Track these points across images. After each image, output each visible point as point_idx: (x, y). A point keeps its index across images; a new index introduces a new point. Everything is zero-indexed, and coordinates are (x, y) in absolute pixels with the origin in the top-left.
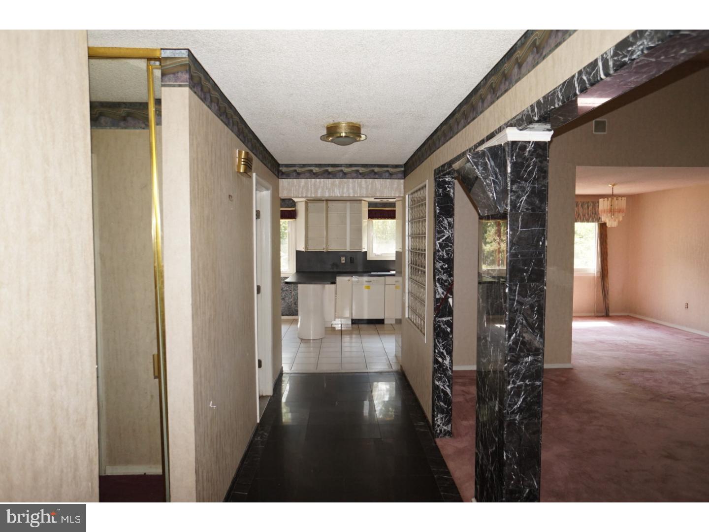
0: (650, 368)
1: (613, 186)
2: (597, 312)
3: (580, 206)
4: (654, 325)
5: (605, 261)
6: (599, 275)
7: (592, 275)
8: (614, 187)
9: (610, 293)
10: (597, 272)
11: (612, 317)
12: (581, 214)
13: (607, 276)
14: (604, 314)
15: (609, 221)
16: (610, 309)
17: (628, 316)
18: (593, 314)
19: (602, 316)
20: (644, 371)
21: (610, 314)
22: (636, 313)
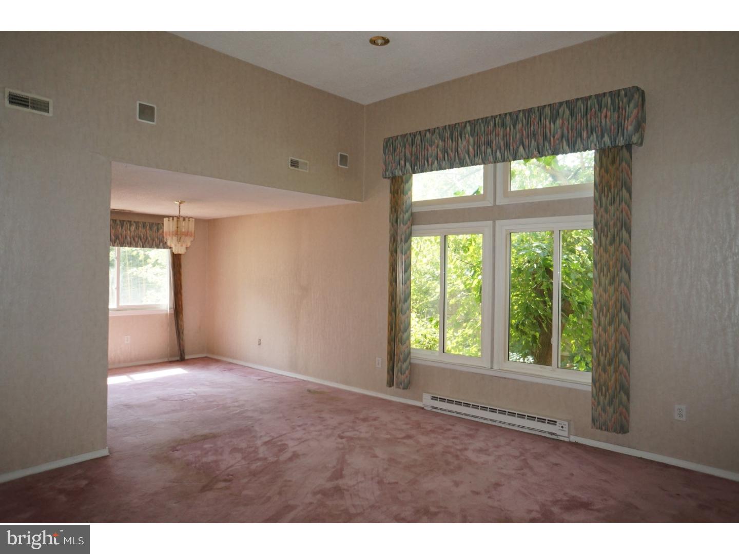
0: (213, 431)
1: (180, 203)
2: (171, 356)
3: (148, 227)
4: (230, 366)
5: (179, 296)
6: (173, 312)
7: (165, 312)
8: (182, 205)
9: (185, 332)
10: (170, 309)
11: (187, 360)
12: (150, 238)
13: (181, 313)
14: (178, 358)
15: (176, 246)
16: (186, 351)
17: (206, 357)
18: (166, 360)
19: (177, 361)
20: (205, 438)
21: (187, 357)
22: (213, 353)
